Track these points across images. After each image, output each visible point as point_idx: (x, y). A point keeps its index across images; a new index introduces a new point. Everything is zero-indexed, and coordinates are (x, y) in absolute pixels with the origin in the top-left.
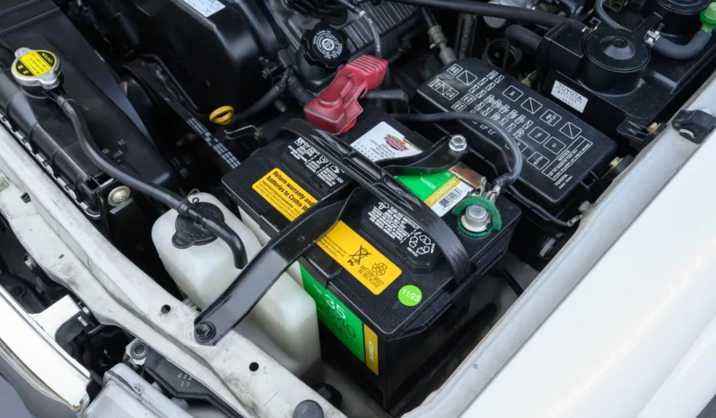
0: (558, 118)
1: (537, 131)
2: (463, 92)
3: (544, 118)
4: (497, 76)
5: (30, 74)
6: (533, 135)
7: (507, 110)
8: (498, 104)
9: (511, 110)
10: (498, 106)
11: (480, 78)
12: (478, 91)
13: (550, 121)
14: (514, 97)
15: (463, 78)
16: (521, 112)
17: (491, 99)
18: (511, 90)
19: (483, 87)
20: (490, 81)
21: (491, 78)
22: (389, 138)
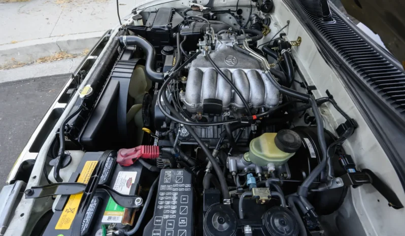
0: (185, 224)
1: (172, 222)
2: (172, 183)
3: (181, 219)
4: (189, 188)
5: (81, 92)
6: (169, 222)
7: (174, 204)
8: (175, 198)
9: (176, 205)
10: (173, 199)
11: (183, 183)
12: (175, 187)
13: (181, 223)
14: (183, 201)
15: (178, 178)
16: (177, 209)
17: (175, 194)
18: (186, 197)
19: (179, 187)
20: (184, 187)
21: (186, 187)
22: (131, 179)
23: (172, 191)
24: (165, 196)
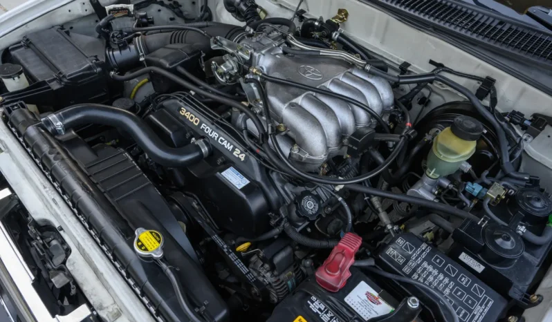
0: (469, 281)
1: (458, 290)
2: (408, 258)
3: (460, 279)
4: (427, 247)
5: (146, 250)
6: (456, 292)
7: (436, 274)
8: (430, 268)
9: (439, 273)
10: (431, 270)
11: (417, 248)
12: (417, 258)
13: (464, 283)
14: (440, 263)
15: (406, 248)
16: (446, 275)
17: (425, 264)
18: (437, 258)
19: (419, 255)
20: (423, 251)
21: (423, 248)
22: (368, 294)
23: (418, 266)
24: (419, 276)
